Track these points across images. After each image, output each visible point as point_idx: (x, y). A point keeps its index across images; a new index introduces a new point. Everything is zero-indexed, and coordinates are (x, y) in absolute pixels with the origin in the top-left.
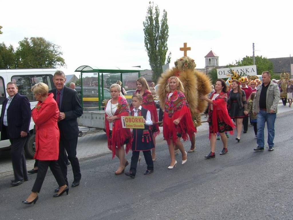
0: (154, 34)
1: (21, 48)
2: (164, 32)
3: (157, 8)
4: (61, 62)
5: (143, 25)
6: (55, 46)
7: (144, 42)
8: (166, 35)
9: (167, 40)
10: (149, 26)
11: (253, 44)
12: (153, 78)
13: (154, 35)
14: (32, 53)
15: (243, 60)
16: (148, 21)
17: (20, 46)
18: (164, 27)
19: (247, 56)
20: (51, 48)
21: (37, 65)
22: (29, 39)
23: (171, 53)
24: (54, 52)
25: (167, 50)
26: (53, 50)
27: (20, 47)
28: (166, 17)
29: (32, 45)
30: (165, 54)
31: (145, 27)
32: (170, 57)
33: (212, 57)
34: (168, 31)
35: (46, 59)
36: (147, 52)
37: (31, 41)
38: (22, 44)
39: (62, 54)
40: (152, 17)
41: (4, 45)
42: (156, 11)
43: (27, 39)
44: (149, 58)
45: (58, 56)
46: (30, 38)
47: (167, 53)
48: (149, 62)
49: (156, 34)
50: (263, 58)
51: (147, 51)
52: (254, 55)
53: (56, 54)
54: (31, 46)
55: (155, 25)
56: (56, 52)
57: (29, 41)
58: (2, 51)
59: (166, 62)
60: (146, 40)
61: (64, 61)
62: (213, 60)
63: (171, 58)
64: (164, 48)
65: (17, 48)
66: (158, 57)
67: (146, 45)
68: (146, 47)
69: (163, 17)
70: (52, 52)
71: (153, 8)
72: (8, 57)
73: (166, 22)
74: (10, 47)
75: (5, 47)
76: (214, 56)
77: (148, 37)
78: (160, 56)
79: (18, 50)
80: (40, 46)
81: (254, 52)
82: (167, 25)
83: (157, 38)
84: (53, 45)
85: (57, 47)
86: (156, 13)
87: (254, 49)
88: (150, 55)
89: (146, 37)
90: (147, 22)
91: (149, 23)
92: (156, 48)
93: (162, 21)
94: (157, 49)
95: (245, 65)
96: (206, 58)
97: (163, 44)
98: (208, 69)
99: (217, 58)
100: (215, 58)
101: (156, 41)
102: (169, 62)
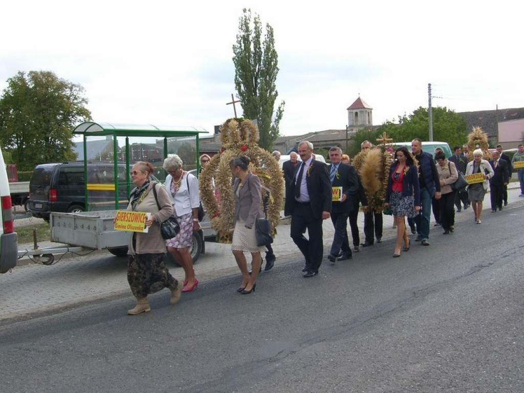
0: (251, 66)
1: (11, 91)
2: (270, 64)
3: (257, 20)
4: (84, 117)
5: (233, 51)
6: (74, 88)
7: (234, 81)
8: (274, 69)
9: (275, 79)
10: (242, 51)
11: (430, 85)
13: (252, 68)
14: (31, 100)
15: (413, 114)
16: (241, 44)
17: (11, 86)
18: (269, 54)
19: (420, 107)
20: (67, 92)
21: (41, 123)
22: (27, 74)
23: (284, 103)
24: (72, 98)
25: (276, 94)
26: (71, 96)
27: (10, 89)
28: (272, 36)
30: (273, 103)
31: (235, 53)
32: (281, 109)
33: (360, 110)
34: (276, 62)
35: (58, 110)
38: (13, 84)
39: (87, 103)
40: (248, 35)
42: (256, 25)
43: (22, 74)
44: (243, 110)
45: (79, 105)
46: (28, 72)
47: (276, 102)
49: (256, 67)
50: (447, 111)
51: (240, 97)
52: (430, 105)
53: (75, 101)
54: (31, 87)
55: (254, 51)
56: (75, 98)
57: (27, 78)
59: (274, 116)
60: (238, 77)
61: (90, 115)
62: (362, 115)
63: (283, 111)
65: (5, 91)
66: (260, 108)
67: (238, 87)
68: (237, 91)
69: (266, 36)
70: (68, 98)
71: (249, 20)
73: (273, 44)
76: (365, 108)
77: (240, 71)
78: (263, 107)
79: (7, 93)
80: (47, 88)
81: (430, 101)
82: (274, 51)
83: (257, 74)
84: (70, 86)
85: (77, 89)
86: (255, 28)
87: (430, 94)
88: (246, 105)
89: (238, 72)
90: (239, 45)
91: (243, 48)
92: (256, 93)
93: (265, 44)
94: (258, 95)
95: (415, 123)
96: (350, 111)
97: (269, 85)
98: (352, 130)
99: (369, 111)
100: (366, 111)
101: (256, 79)
102: (280, 117)
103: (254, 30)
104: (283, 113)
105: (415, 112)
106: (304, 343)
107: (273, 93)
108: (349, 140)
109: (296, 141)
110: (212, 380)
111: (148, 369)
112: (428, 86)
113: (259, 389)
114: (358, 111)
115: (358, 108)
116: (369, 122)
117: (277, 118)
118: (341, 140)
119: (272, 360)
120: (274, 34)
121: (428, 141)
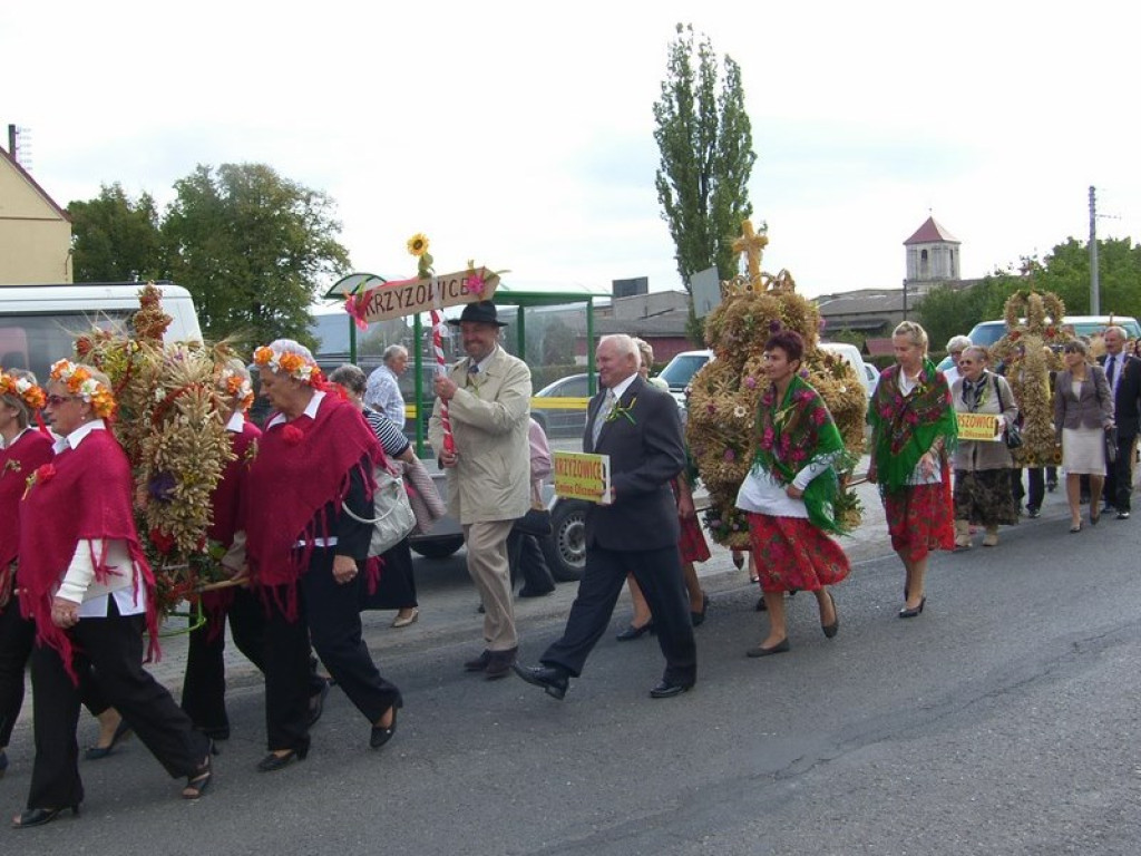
0: (695, 150)
1: (182, 208)
2: (734, 145)
3: (706, 49)
4: (336, 262)
5: (655, 117)
6: (314, 200)
7: (655, 185)
8: (744, 156)
9: (747, 177)
10: (675, 118)
11: (1092, 189)
12: (690, 325)
13: (697, 155)
14: (224, 225)
15: (1052, 254)
16: (671, 102)
17: (182, 196)
18: (733, 123)
19: (1070, 239)
20: (299, 208)
21: (245, 272)
22: (215, 171)
23: (765, 229)
24: (309, 220)
25: (749, 212)
26: (307, 215)
27: (180, 202)
28: (739, 84)
29: (227, 195)
31: (660, 122)
33: (933, 245)
34: (749, 138)
35: (279, 245)
36: (667, 224)
37: (220, 178)
38: (186, 191)
39: (340, 231)
40: (688, 82)
41: (119, 193)
42: (704, 60)
43: (206, 171)
44: (676, 246)
45: (324, 235)
46: (217, 167)
48: (676, 261)
49: (705, 152)
50: (1133, 246)
51: (669, 218)
52: (1093, 234)
53: (315, 228)
54: (223, 197)
55: (701, 118)
56: (316, 221)
57: (214, 177)
58: (111, 218)
61: (347, 257)
62: (937, 256)
64: (736, 208)
65: (169, 206)
66: (713, 241)
67: (663, 197)
68: (663, 205)
69: (725, 83)
70: (301, 221)
71: (689, 48)
72: (133, 239)
73: (741, 101)
74: (141, 200)
75: (124, 203)
76: (943, 241)
77: (672, 161)
78: (720, 239)
79: (174, 211)
80: (257, 200)
81: (1093, 224)
82: (743, 115)
83: (708, 166)
84: (304, 194)
85: (321, 201)
86: (703, 68)
87: (1093, 211)
88: (680, 234)
90: (667, 105)
91: (676, 110)
92: (704, 208)
93: (723, 101)
94: (708, 212)
95: (1060, 274)
96: (910, 247)
97: (733, 191)
98: (915, 290)
99: (952, 247)
100: (946, 248)
101: (705, 178)
103: (699, 72)
105: (1057, 249)
106: (846, 742)
107: (743, 208)
108: (908, 311)
110: (658, 813)
111: (522, 788)
112: (1088, 192)
113: (760, 832)
114: (928, 247)
115: (927, 242)
116: (953, 272)
118: (890, 312)
119: (779, 776)
120: (743, 79)
121: (1089, 314)
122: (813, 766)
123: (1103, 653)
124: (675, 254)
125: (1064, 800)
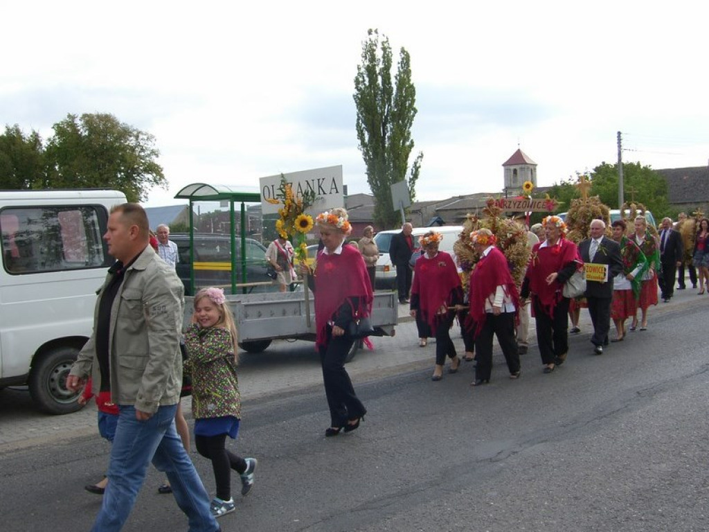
0: (378, 108)
1: (57, 141)
2: (403, 104)
3: (386, 45)
4: (154, 175)
5: (355, 86)
6: (141, 136)
7: (355, 127)
8: (409, 112)
9: (411, 124)
10: (366, 87)
11: (619, 133)
12: (375, 215)
13: (380, 111)
14: (84, 152)
15: (594, 172)
16: (364, 77)
17: (57, 134)
18: (404, 91)
19: (604, 163)
20: (132, 142)
21: (97, 182)
22: (79, 118)
23: (421, 156)
24: (138, 149)
25: (412, 145)
26: (136, 146)
27: (57, 137)
28: (408, 66)
29: (87, 133)
30: (407, 157)
31: (358, 90)
32: (418, 165)
33: (520, 166)
34: (413, 101)
35: (119, 166)
36: (361, 153)
37: (82, 122)
38: (60, 130)
39: (157, 156)
40: (374, 66)
41: (18, 131)
42: (385, 52)
43: (72, 117)
44: (366, 166)
45: (148, 159)
46: (80, 116)
47: (410, 155)
48: (367, 176)
49: (384, 108)
50: (642, 167)
51: (362, 149)
52: (620, 160)
53: (142, 154)
54: (83, 134)
55: (382, 87)
56: (142, 150)
57: (79, 123)
58: (12, 147)
59: (408, 175)
60: (360, 121)
61: (162, 172)
62: (523, 172)
63: (420, 167)
65: (49, 140)
66: (389, 164)
67: (360, 136)
68: (359, 141)
69: (400, 65)
70: (133, 149)
71: (376, 45)
72: (26, 160)
73: (409, 78)
74: (31, 136)
75: (21, 137)
76: (526, 164)
77: (364, 114)
78: (393, 162)
79: (52, 143)
80: (105, 136)
81: (620, 154)
82: (412, 86)
83: (386, 117)
84: (135, 133)
85: (145, 137)
86: (384, 57)
87: (620, 146)
88: (370, 158)
89: (360, 115)
90: (362, 79)
91: (367, 83)
92: (384, 143)
93: (397, 77)
94: (387, 145)
95: (599, 184)
96: (506, 167)
97: (402, 133)
98: (511, 193)
99: (532, 167)
100: (528, 168)
101: (384, 125)
102: (415, 176)
103: (382, 60)
104: (419, 170)
105: (597, 169)
107: (408, 143)
109: (435, 208)
114: (517, 167)
115: (517, 164)
117: (411, 177)
120: (411, 63)
121: (617, 208)
122: (510, 455)
123: (654, 397)
124: (366, 171)
125: (647, 468)
